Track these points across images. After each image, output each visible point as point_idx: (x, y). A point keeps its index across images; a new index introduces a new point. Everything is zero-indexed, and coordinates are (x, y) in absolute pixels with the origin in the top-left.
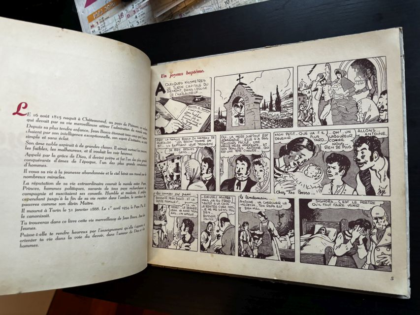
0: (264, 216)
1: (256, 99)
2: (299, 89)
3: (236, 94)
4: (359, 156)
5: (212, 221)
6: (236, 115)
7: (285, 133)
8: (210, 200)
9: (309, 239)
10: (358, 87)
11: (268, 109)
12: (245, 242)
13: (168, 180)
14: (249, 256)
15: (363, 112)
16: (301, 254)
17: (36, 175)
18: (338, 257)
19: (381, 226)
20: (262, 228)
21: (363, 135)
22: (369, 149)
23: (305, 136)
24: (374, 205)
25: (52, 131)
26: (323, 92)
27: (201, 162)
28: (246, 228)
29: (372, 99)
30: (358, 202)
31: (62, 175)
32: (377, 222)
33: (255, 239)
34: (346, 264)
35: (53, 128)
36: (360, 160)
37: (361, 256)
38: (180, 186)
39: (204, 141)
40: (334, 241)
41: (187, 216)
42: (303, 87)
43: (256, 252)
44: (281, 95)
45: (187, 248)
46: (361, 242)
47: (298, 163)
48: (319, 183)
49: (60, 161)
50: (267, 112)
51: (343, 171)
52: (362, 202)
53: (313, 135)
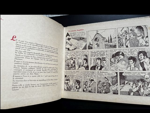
0: (107, 79)
1: (103, 39)
2: (118, 36)
3: (96, 37)
4: (140, 58)
5: (87, 81)
6: (96, 44)
7: (114, 50)
8: (86, 73)
9: (123, 86)
10: (138, 35)
11: (107, 42)
12: (100, 88)
13: (71, 66)
14: (101, 93)
15: (141, 43)
16: (120, 92)
17: (19, 63)
18: (134, 92)
19: (148, 81)
20: (106, 83)
21: (141, 50)
22: (143, 55)
23: (121, 51)
24: (145, 74)
25: (25, 47)
26: (126, 37)
27: (83, 60)
28: (100, 83)
29: (143, 39)
30: (140, 73)
31: (28, 63)
32: (147, 80)
33: (104, 87)
34: (137, 94)
35: (25, 46)
36: (140, 59)
37: (142, 92)
38: (75, 68)
39: (84, 53)
40: (132, 87)
41: (78, 79)
42: (120, 35)
43: (104, 91)
44: (112, 37)
45: (78, 91)
46: (142, 87)
47: (119, 60)
48: (126, 67)
49: (27, 58)
50: (107, 43)
51: (135, 63)
52: (142, 73)
53: (124, 51)
